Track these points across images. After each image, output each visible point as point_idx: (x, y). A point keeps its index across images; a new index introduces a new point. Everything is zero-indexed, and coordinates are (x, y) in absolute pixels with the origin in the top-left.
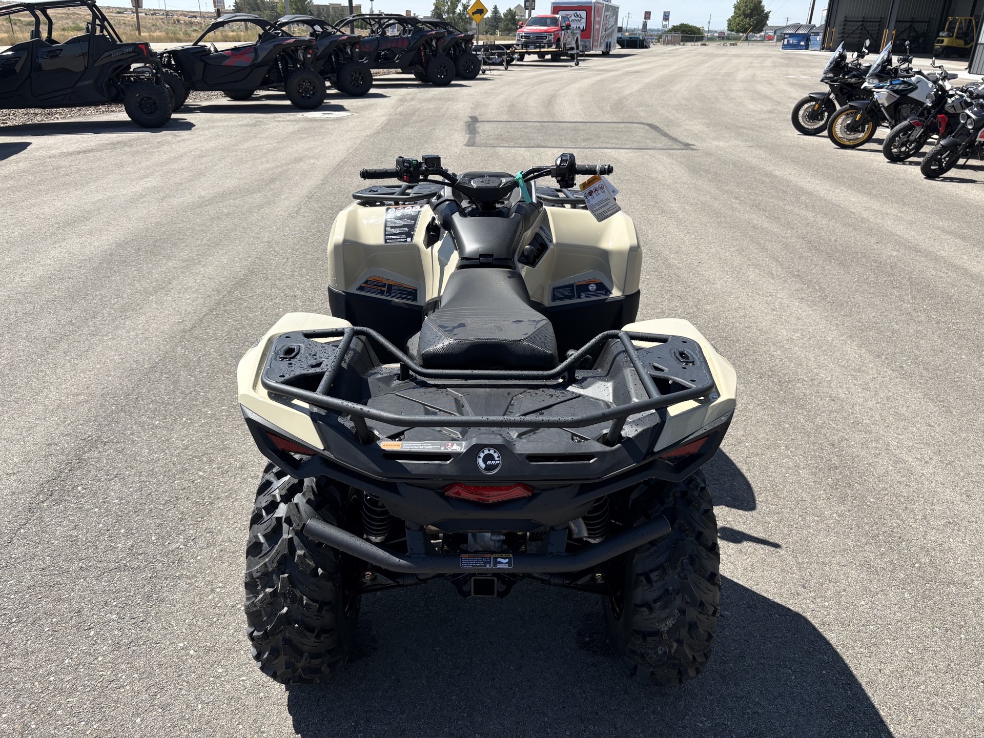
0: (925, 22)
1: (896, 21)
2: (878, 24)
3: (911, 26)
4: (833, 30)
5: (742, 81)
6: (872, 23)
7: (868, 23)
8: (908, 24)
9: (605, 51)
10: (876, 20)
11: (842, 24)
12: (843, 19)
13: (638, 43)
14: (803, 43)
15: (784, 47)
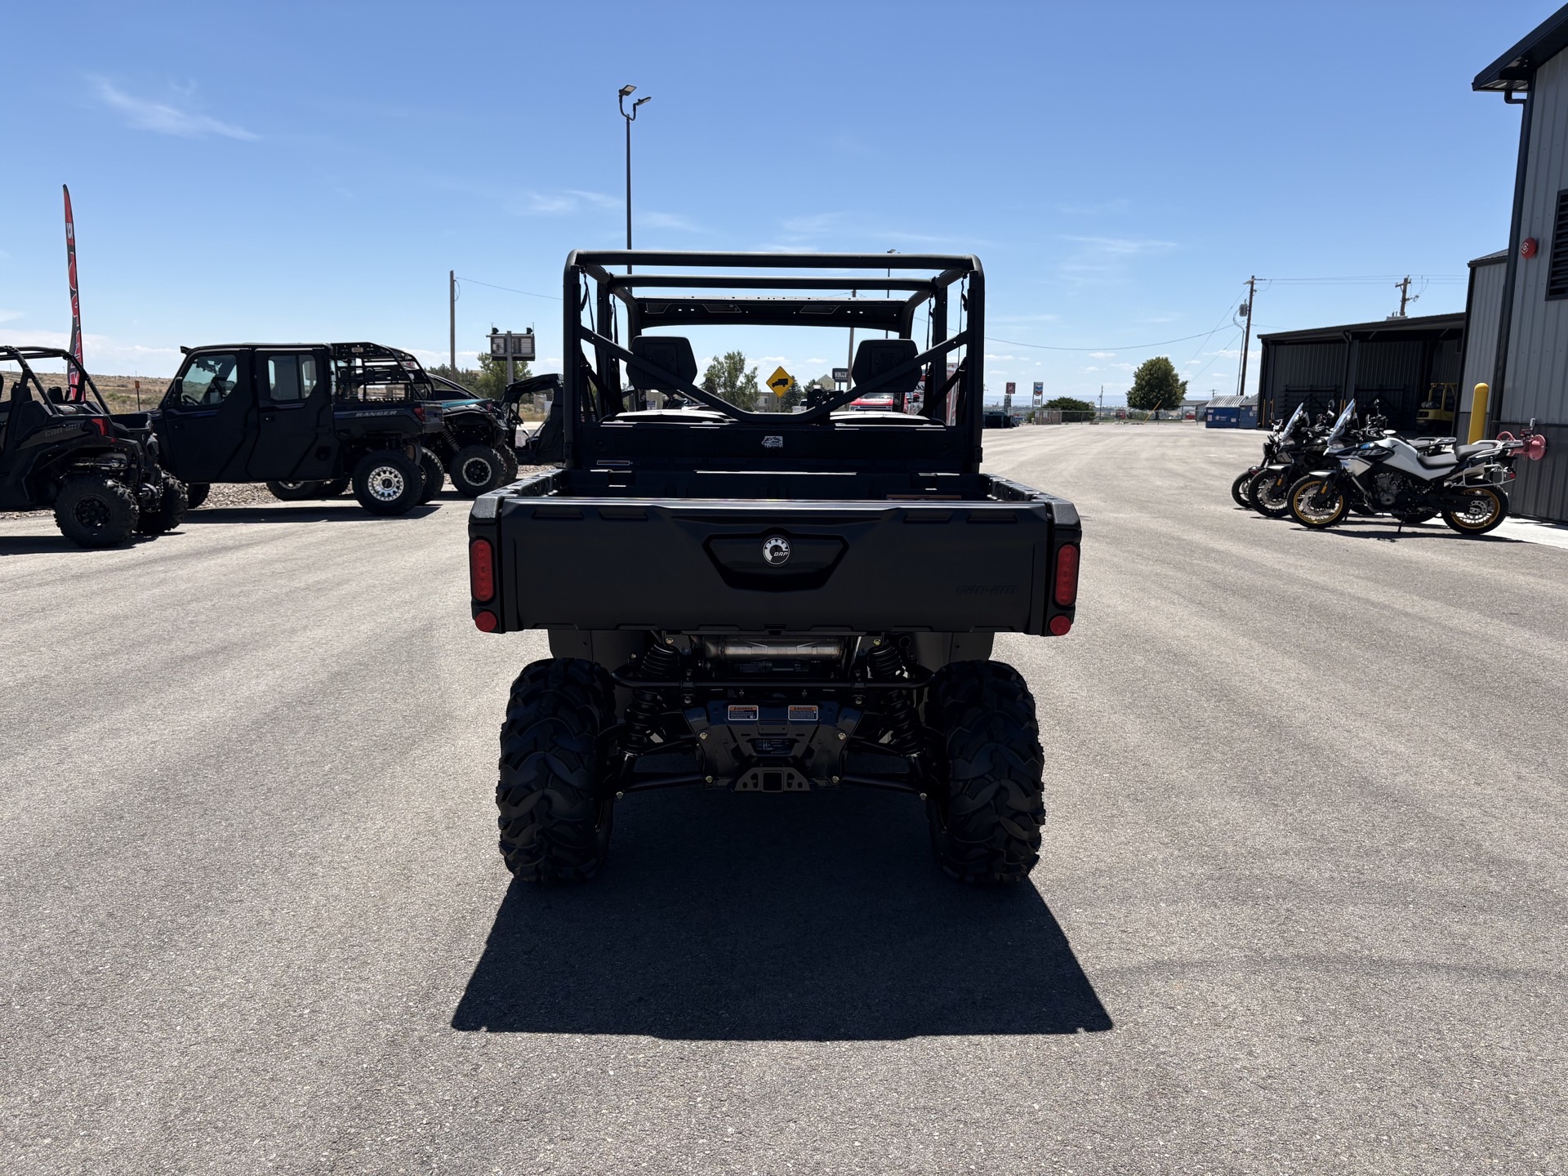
1: (1357, 390)
4: (1271, 402)
5: (1147, 460)
6: (1324, 394)
7: (1319, 394)
10: (1329, 389)
11: (1283, 394)
12: (1283, 389)
13: (1002, 420)
14: (1233, 420)
15: (1209, 426)
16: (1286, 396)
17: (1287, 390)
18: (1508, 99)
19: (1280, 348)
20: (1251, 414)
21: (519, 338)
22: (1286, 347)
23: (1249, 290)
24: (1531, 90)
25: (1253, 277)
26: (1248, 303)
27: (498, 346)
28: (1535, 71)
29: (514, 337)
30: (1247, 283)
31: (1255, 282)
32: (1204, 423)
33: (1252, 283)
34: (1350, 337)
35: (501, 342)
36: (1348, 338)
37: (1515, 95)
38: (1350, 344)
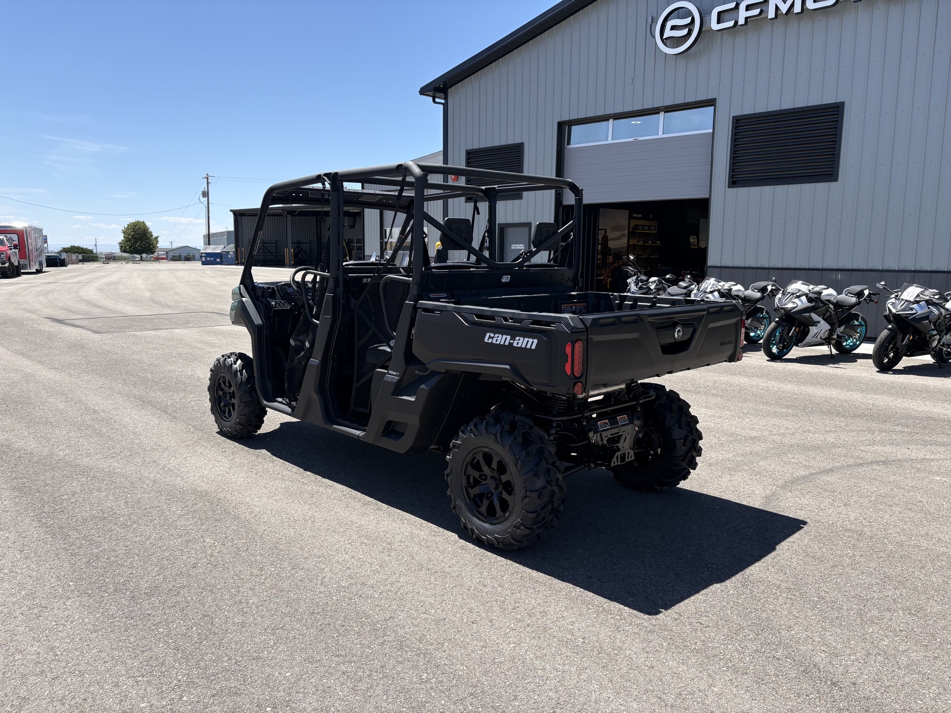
0: (308, 243)
1: (292, 243)
2: (274, 245)
3: (298, 246)
4: (243, 249)
6: (270, 245)
7: (267, 245)
8: (296, 245)
9: (39, 269)
10: (272, 242)
14: (218, 260)
15: (204, 263)
18: (434, 101)
19: (243, 218)
20: (229, 256)
22: (247, 217)
23: (206, 182)
24: (446, 98)
25: (207, 175)
26: (206, 190)
28: (448, 89)
30: (204, 178)
31: (209, 177)
32: (200, 262)
33: (207, 178)
34: (286, 213)
36: (285, 214)
37: (437, 100)
38: (286, 217)
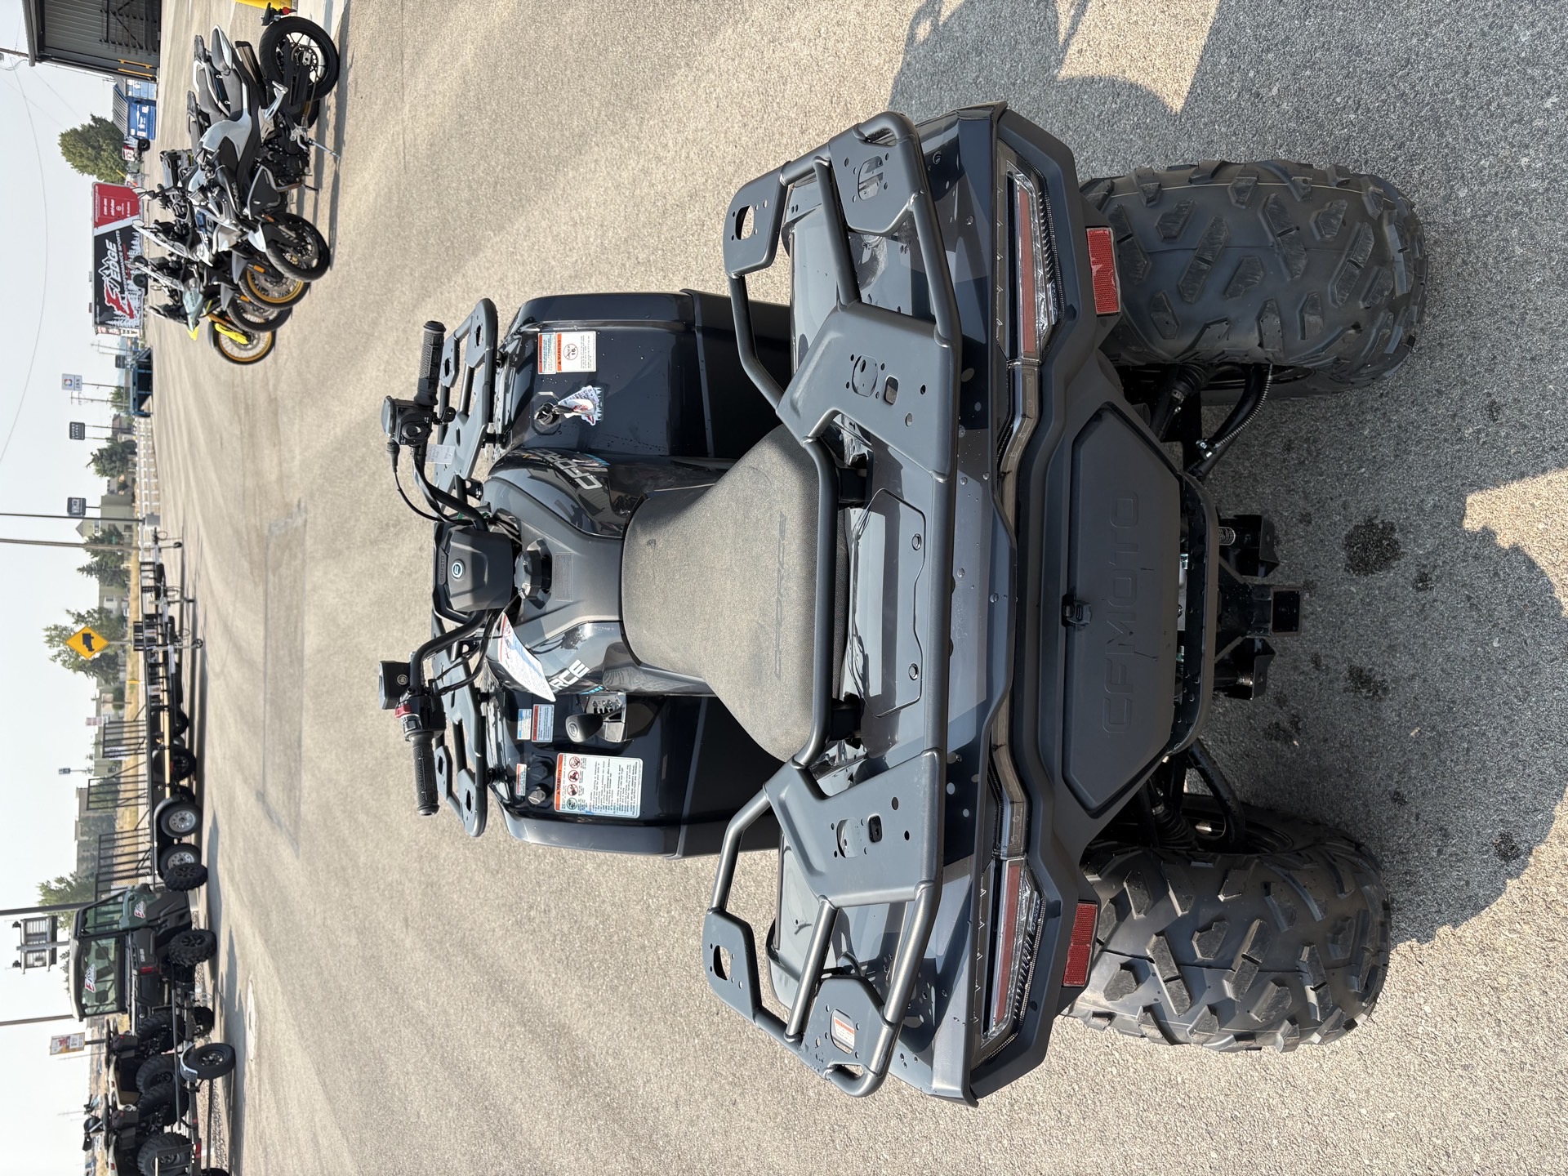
4: (122, 62)
11: (112, 47)
12: (105, 45)
13: (143, 371)
16: (114, 43)
17: (107, 41)
19: (48, 42)
21: (28, 937)
22: (47, 34)
27: (38, 959)
29: (27, 941)
35: (31, 957)
